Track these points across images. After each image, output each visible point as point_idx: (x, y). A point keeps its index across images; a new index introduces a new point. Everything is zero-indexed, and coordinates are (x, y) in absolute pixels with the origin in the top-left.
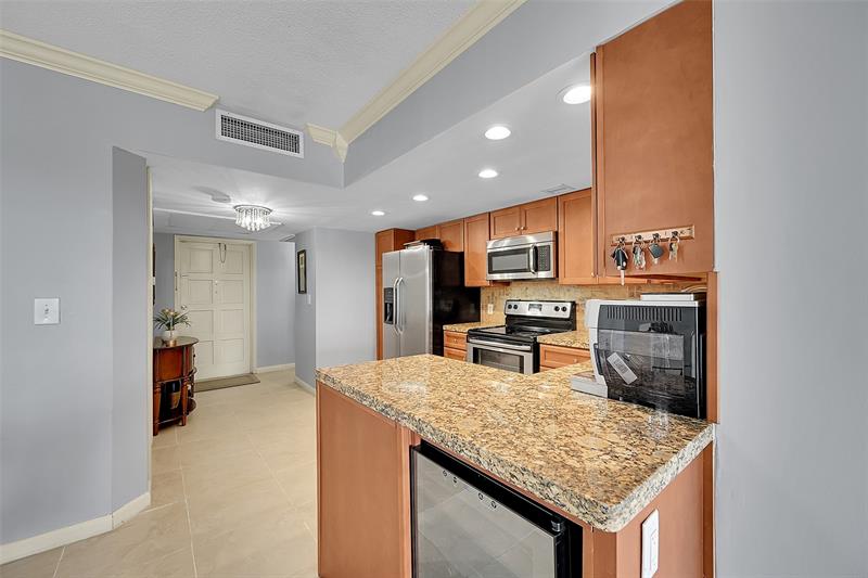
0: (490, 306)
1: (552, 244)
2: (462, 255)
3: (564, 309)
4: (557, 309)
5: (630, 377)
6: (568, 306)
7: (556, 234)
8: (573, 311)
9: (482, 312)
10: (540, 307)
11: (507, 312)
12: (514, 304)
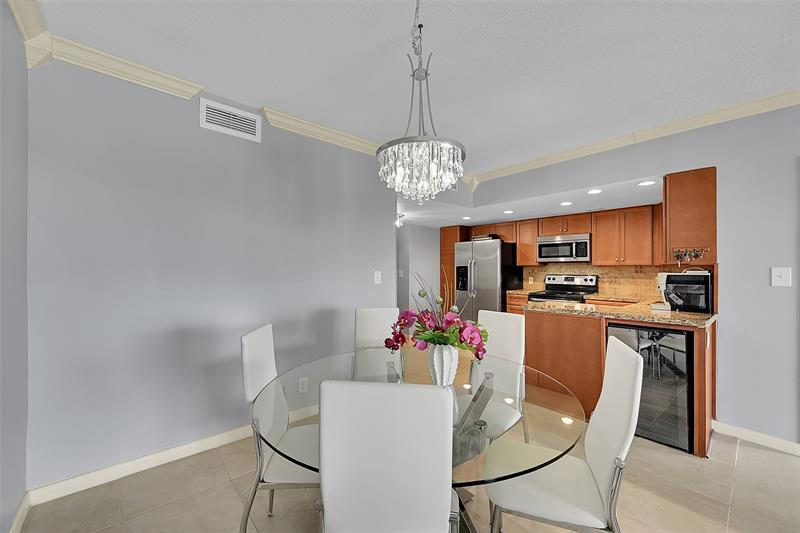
0: (531, 279)
1: (588, 242)
2: (514, 245)
3: (591, 280)
4: (586, 280)
5: (680, 302)
6: (594, 278)
7: (591, 235)
8: (597, 281)
9: (524, 283)
10: (573, 279)
11: (547, 282)
12: (552, 277)
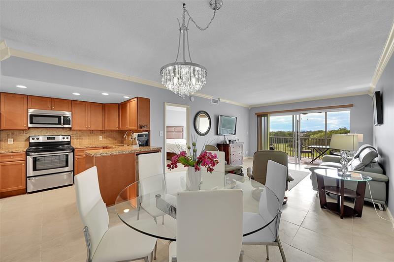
0: (10, 140)
1: (71, 116)
3: (67, 138)
4: (64, 138)
7: (72, 113)
8: (71, 138)
10: (54, 138)
11: (31, 141)
12: (35, 138)
